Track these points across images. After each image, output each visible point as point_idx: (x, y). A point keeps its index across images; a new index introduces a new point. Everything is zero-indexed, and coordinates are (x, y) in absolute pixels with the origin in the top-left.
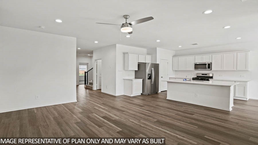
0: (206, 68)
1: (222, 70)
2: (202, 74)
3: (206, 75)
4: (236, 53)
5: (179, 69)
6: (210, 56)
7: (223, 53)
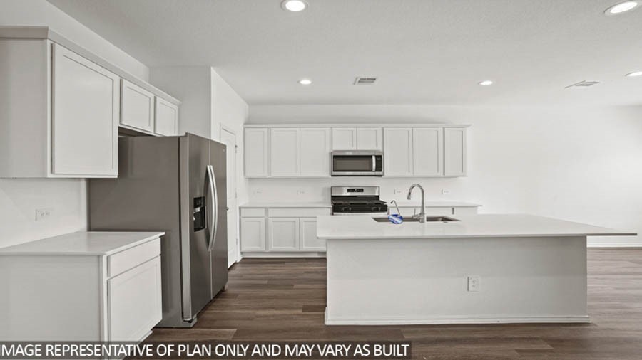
0: (371, 171)
1: (411, 174)
2: (349, 190)
3: (361, 190)
4: (441, 129)
5: (275, 174)
6: (377, 131)
7: (413, 125)
